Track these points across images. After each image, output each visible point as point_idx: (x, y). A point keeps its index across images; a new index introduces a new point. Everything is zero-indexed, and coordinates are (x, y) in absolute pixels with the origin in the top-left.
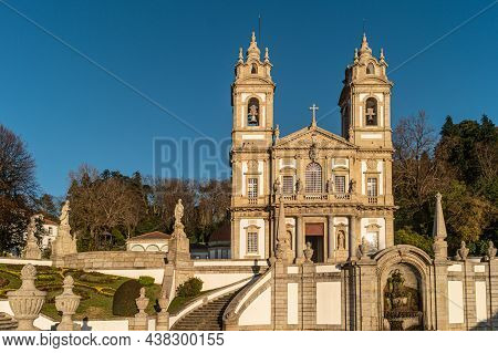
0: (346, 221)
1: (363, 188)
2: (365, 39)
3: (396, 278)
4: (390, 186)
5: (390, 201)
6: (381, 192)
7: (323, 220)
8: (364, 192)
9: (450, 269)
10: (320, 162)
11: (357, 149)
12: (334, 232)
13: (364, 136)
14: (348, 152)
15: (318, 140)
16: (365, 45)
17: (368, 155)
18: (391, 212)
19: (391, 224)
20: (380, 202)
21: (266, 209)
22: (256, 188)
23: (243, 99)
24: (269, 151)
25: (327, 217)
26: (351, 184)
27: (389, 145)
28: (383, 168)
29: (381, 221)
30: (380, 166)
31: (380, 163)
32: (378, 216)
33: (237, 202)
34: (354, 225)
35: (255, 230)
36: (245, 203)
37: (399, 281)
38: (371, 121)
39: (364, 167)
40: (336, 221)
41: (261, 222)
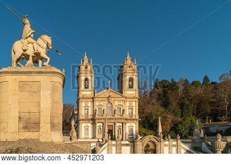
0: (121, 124)
1: (127, 112)
2: (128, 54)
3: (148, 146)
4: (137, 111)
5: (137, 117)
6: (134, 113)
7: (113, 124)
8: (128, 114)
9: (165, 143)
10: (112, 102)
11: (126, 98)
12: (117, 128)
13: (128, 92)
14: (122, 99)
15: (111, 94)
16: (128, 56)
17: (129, 100)
18: (138, 121)
19: (138, 125)
20: (134, 117)
21: (92, 120)
22: (88, 112)
23: (83, 78)
24: (93, 98)
25: (114, 123)
26: (123, 111)
27: (137, 96)
28: (135, 105)
29: (134, 125)
30: (134, 104)
31: (134, 103)
32: (133, 122)
33: (81, 117)
34: (124, 126)
35: (88, 128)
36: (84, 117)
37: (149, 146)
38: (131, 87)
39: (128, 104)
40: (117, 125)
41: (90, 125)
